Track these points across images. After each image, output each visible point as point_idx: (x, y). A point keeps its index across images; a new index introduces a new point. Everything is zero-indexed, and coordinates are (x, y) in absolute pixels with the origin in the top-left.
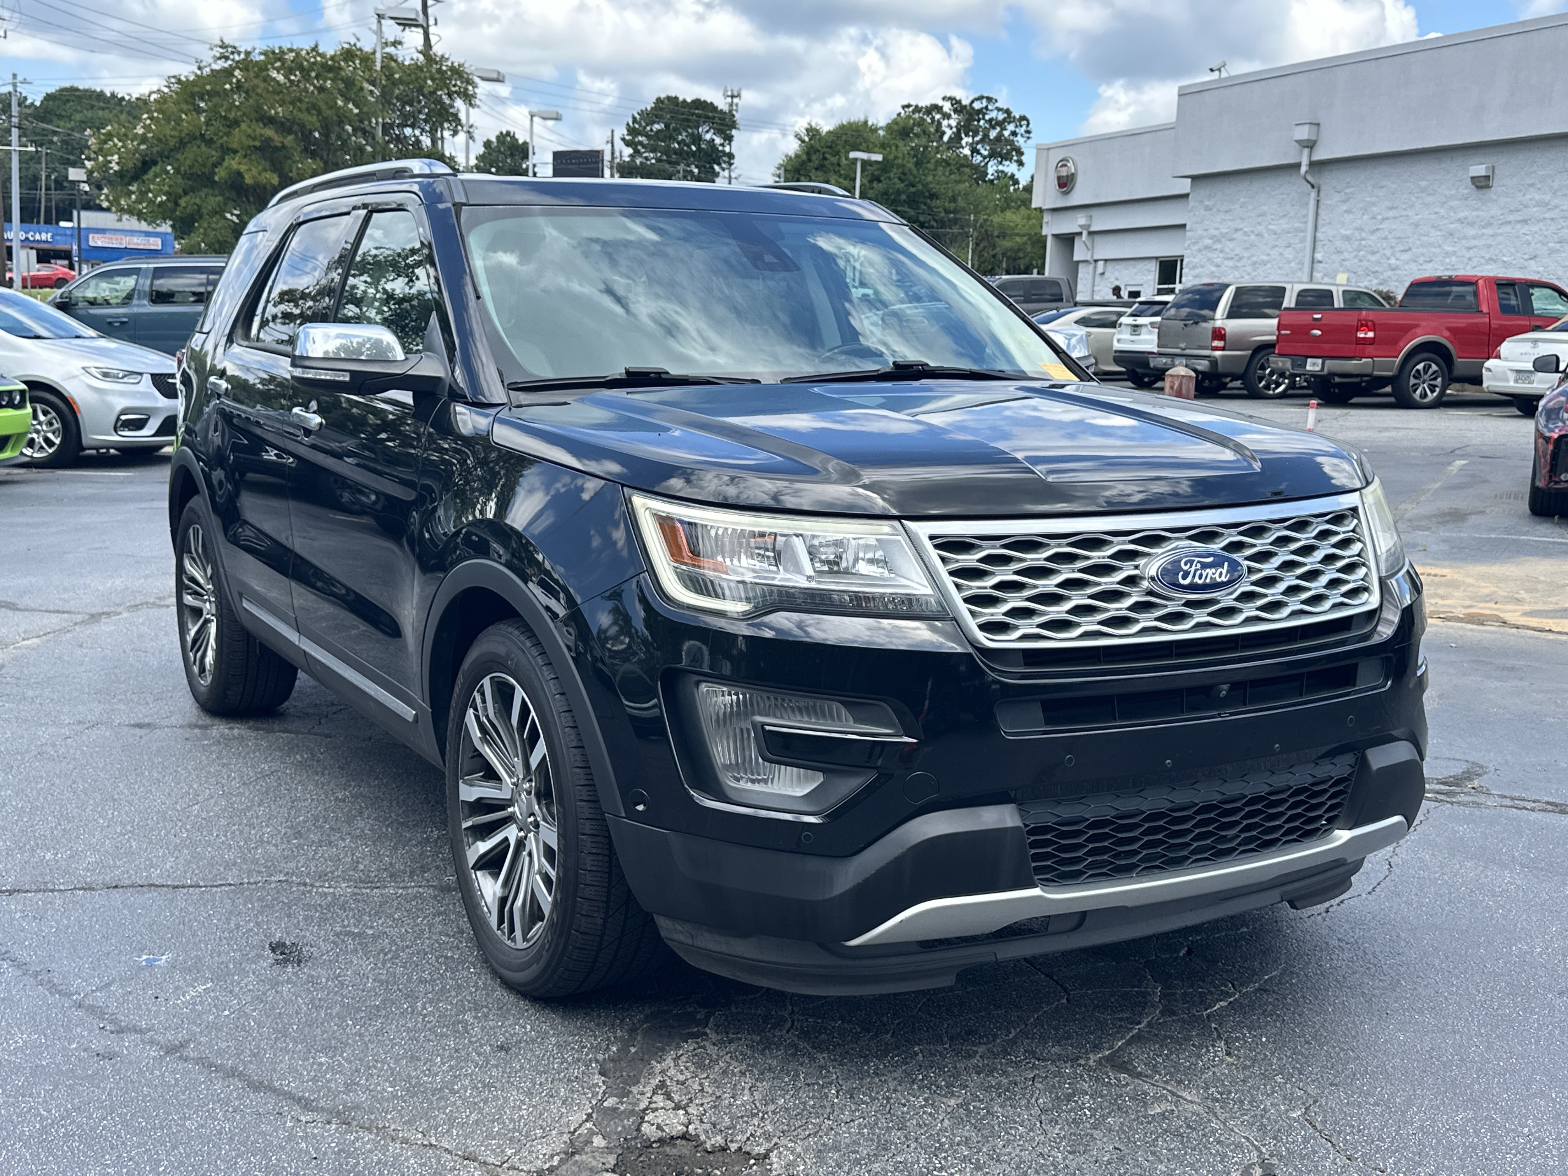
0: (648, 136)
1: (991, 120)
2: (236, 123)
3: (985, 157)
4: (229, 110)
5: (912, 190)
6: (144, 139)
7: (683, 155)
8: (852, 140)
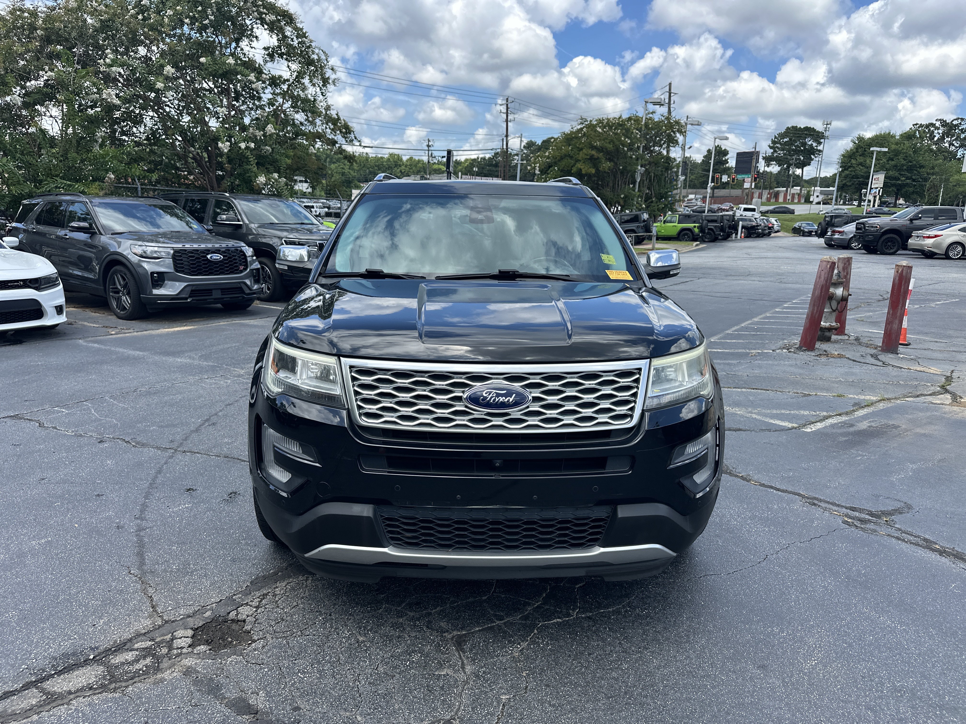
0: (781, 144)
1: (962, 129)
2: (581, 149)
3: (957, 147)
4: (580, 144)
5: (910, 164)
6: (548, 157)
7: (797, 152)
8: (881, 142)
